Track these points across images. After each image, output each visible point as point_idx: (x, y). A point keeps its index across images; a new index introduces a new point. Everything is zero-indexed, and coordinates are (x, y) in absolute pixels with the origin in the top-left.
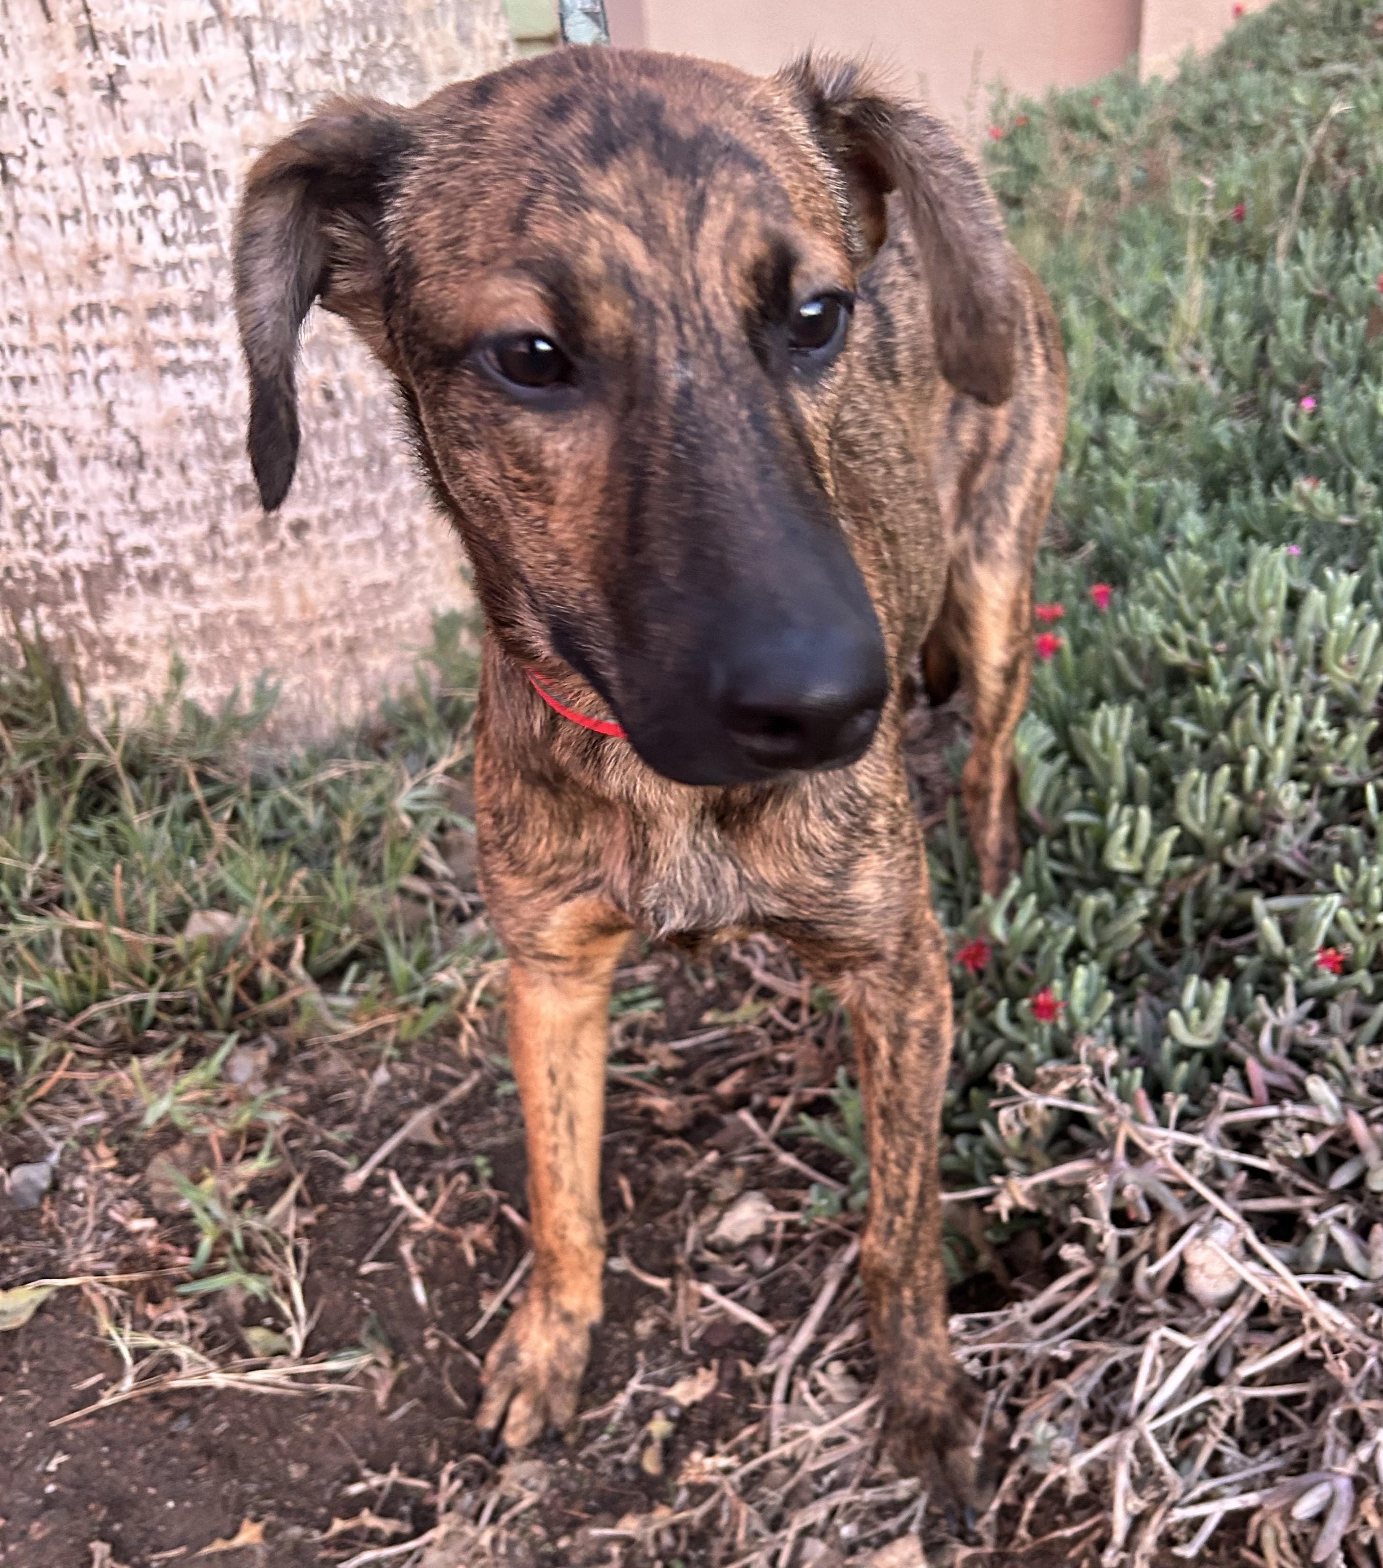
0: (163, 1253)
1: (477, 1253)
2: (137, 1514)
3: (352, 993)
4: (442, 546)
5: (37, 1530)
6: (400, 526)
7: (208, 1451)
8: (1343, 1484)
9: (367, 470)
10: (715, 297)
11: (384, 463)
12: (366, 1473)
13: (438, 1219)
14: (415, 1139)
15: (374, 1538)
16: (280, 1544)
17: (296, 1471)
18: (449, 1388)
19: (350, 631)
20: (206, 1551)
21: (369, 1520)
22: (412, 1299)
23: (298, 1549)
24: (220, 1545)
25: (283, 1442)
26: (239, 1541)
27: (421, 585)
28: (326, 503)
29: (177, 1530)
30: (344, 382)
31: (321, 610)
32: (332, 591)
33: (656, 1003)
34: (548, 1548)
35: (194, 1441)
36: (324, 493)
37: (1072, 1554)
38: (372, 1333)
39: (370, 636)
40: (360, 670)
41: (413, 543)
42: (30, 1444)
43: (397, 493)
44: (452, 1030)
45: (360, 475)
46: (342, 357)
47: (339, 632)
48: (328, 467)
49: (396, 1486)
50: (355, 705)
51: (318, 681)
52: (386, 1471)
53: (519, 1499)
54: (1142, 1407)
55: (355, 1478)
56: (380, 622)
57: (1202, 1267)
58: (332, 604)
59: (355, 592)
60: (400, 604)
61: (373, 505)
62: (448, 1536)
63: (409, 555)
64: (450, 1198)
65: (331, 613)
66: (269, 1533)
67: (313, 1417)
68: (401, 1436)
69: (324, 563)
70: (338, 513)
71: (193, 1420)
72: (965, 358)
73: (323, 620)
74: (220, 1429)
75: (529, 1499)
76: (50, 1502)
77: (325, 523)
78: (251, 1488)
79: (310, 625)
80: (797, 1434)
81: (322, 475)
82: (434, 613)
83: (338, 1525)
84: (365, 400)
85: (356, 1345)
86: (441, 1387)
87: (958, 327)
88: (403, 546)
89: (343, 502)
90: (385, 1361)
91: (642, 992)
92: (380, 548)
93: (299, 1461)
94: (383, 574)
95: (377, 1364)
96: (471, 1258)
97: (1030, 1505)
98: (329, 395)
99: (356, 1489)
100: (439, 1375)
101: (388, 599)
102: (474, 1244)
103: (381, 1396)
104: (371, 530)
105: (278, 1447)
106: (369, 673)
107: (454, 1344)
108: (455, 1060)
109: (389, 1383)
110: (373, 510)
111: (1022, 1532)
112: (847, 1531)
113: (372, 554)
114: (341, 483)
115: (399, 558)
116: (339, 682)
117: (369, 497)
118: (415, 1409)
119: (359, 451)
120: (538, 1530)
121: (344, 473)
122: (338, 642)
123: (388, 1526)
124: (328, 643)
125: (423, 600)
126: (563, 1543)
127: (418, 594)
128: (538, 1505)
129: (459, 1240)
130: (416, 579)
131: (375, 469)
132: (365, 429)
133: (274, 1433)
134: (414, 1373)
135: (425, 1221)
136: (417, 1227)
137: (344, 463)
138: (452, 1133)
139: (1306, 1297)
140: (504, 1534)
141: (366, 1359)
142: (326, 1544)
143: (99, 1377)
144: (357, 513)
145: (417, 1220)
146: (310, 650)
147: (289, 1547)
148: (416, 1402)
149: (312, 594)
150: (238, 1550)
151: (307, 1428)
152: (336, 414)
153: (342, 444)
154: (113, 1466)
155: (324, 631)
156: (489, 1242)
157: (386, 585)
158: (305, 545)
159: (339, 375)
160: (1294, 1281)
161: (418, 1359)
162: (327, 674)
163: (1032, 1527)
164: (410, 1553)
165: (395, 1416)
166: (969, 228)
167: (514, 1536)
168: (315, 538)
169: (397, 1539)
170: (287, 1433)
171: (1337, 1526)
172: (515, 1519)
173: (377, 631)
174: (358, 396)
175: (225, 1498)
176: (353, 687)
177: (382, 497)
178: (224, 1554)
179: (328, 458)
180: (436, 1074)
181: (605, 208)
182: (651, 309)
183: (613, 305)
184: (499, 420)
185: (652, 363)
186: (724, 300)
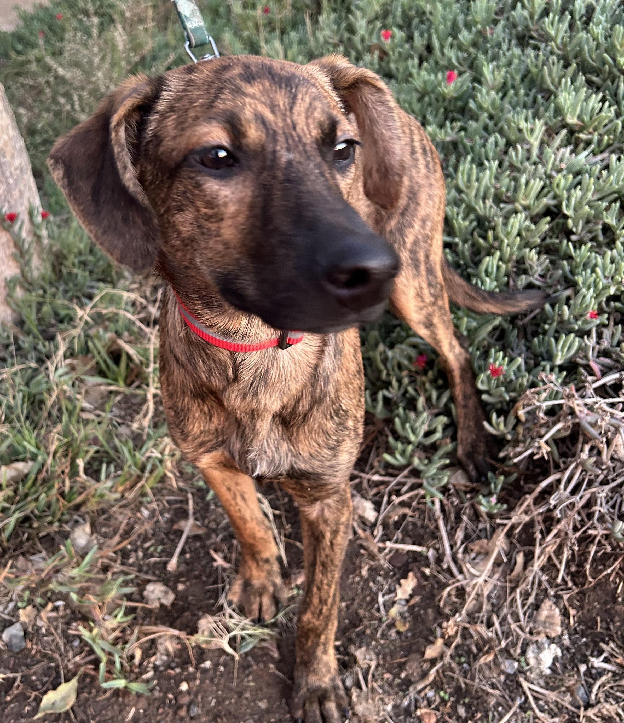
7: (216, 716)
10: (303, 130)
14: (191, 535)
17: (263, 705)
25: (247, 695)
34: (397, 681)
35: (206, 714)
37: (611, 579)
53: (370, 667)
67: (250, 678)
71: (197, 706)
72: (377, 189)
74: (213, 704)
75: (373, 664)
80: (475, 585)
87: (376, 176)
93: (261, 700)
97: (588, 567)
103: (275, 653)
105: (246, 699)
111: (590, 579)
120: (387, 676)
126: (403, 675)
128: (378, 666)
133: (240, 694)
140: (375, 685)
143: (133, 710)
151: (252, 684)
163: (592, 575)
166: (387, 134)
167: (380, 683)
170: (246, 690)
172: (373, 676)
180: (168, 502)
181: (253, 97)
182: (275, 132)
183: (256, 131)
184: (198, 185)
185: (274, 152)
186: (307, 132)
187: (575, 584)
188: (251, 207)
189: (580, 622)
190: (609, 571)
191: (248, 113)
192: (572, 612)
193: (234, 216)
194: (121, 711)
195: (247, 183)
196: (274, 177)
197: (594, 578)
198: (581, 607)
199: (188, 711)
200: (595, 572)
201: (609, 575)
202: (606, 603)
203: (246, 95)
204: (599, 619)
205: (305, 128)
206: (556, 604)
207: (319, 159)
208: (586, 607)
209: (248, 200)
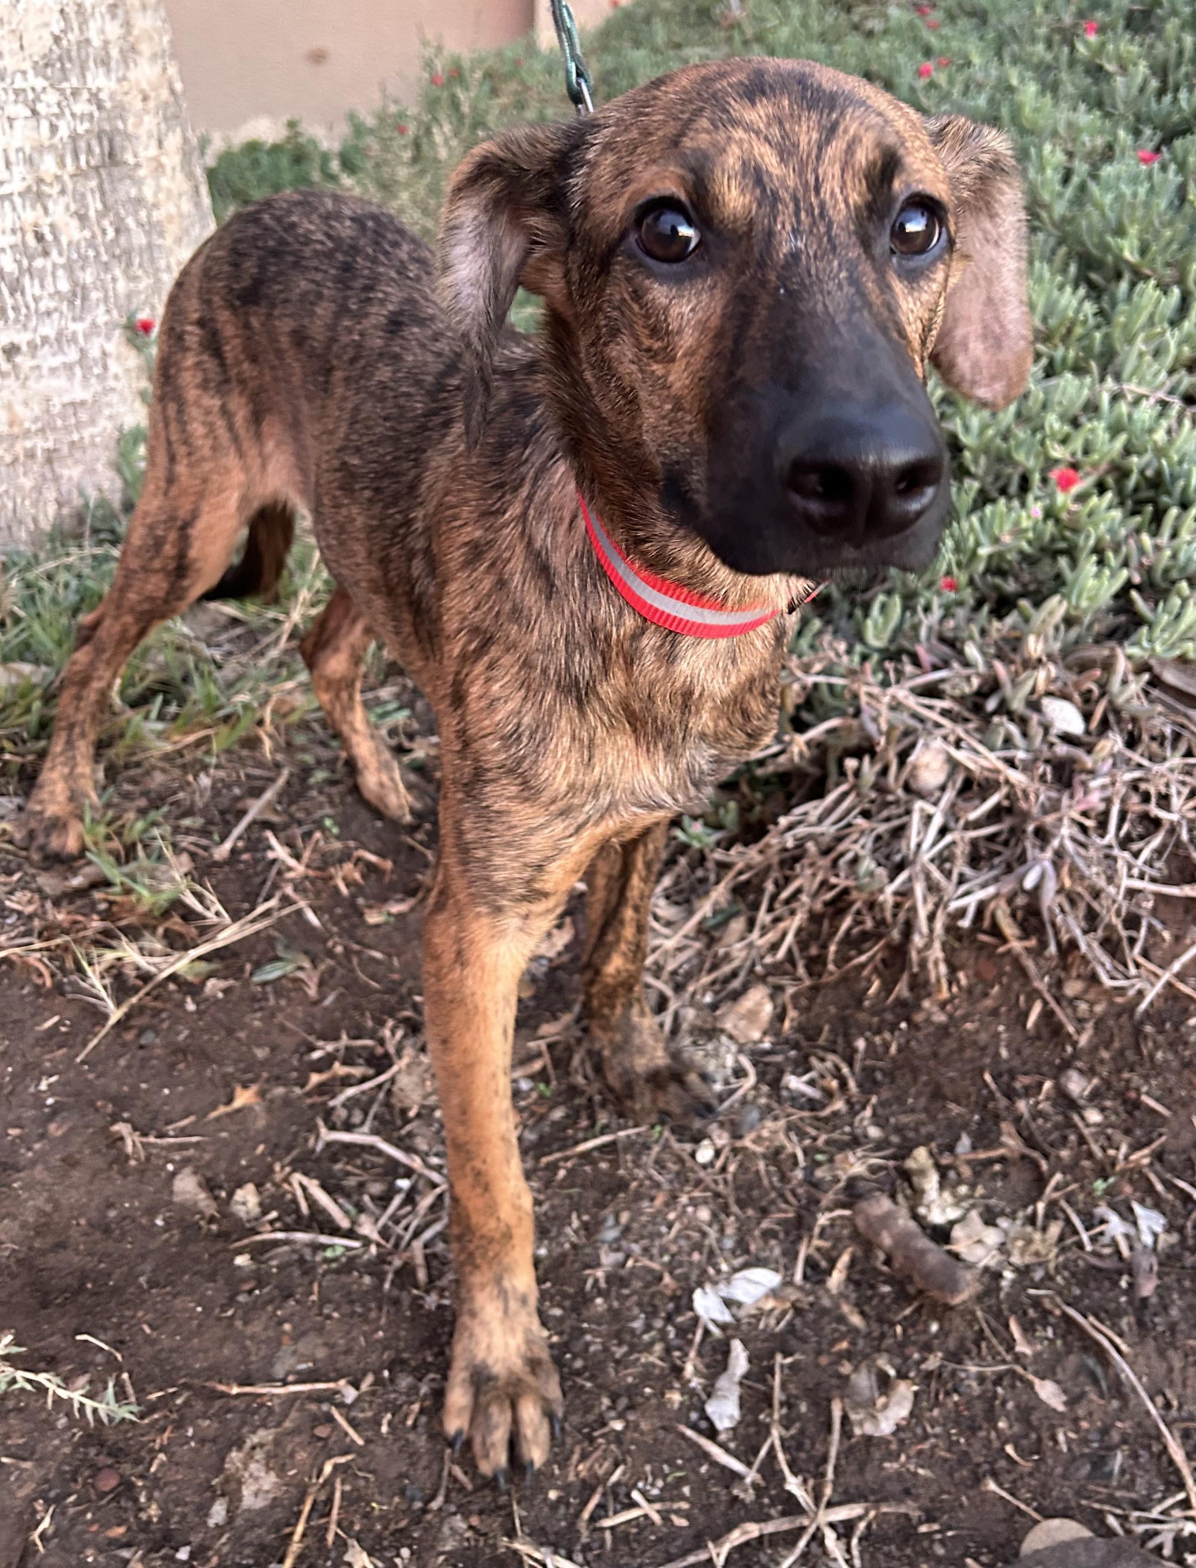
0: (75, 922)
1: (348, 885)
2: (140, 1103)
3: (161, 717)
4: (128, 371)
5: (55, 1129)
6: (95, 352)
7: (181, 1051)
8: (1048, 865)
9: (71, 303)
10: (832, 193)
11: (84, 299)
12: (320, 1043)
13: (308, 866)
14: (260, 818)
15: (346, 1082)
16: (272, 1101)
17: (261, 1053)
18: (363, 977)
19: (50, 445)
20: (213, 1115)
21: (340, 1069)
22: (307, 923)
23: (287, 1102)
24: (222, 1110)
25: (241, 1035)
26: (238, 1103)
27: (109, 405)
28: (35, 330)
29: (180, 1108)
30: (52, 226)
31: (27, 425)
32: (37, 410)
33: (406, 713)
35: (165, 1047)
36: (33, 322)
37: (864, 973)
38: (287, 947)
39: (65, 450)
40: (57, 479)
41: (105, 367)
42: (13, 1075)
43: (94, 324)
44: (252, 743)
45: (64, 307)
46: (50, 205)
47: (40, 444)
48: (36, 300)
49: (348, 1048)
50: (52, 509)
51: (19, 488)
52: (337, 1038)
54: (919, 845)
55: (313, 1049)
56: (75, 437)
57: (927, 766)
58: (36, 420)
59: (56, 410)
60: (93, 422)
61: (74, 333)
62: (409, 1066)
63: (101, 378)
64: (314, 851)
65: (34, 428)
66: (262, 1094)
67: (259, 1015)
68: (338, 1014)
69: (31, 383)
70: (45, 340)
71: (157, 1034)
73: (27, 434)
74: (181, 1037)
76: (56, 1110)
77: (33, 347)
78: (230, 1070)
79: (14, 438)
81: (32, 306)
82: (120, 429)
83: (315, 1078)
84: (70, 244)
85: (277, 959)
86: (356, 979)
88: (97, 370)
89: (48, 329)
90: (307, 964)
91: (391, 706)
92: (78, 371)
93: (260, 1046)
94: (79, 394)
95: (301, 968)
96: (344, 890)
97: (833, 948)
98: (40, 237)
99: (316, 1055)
100: (352, 971)
101: (84, 416)
102: (344, 879)
103: (312, 992)
104: (73, 355)
105: (238, 1040)
106: (64, 481)
107: (356, 947)
108: (260, 765)
109: (316, 980)
110: (74, 339)
111: (831, 967)
112: (708, 998)
113: (71, 378)
114: (48, 314)
115: (93, 380)
116: (38, 489)
117: (72, 326)
118: (341, 995)
119: (64, 286)
121: (52, 304)
122: (39, 453)
123: (357, 1072)
124: (31, 455)
125: (110, 417)
127: (107, 412)
129: (331, 878)
130: (105, 399)
131: (78, 302)
132: (69, 268)
133: (230, 1032)
134: (331, 971)
135: (299, 869)
136: (290, 875)
137: (51, 296)
138: (285, 811)
139: (1001, 765)
141: (290, 968)
142: (309, 1094)
143: (56, 1019)
144: (61, 339)
145: (290, 869)
146: (15, 460)
147: (279, 1102)
148: (341, 990)
149: (19, 409)
150: (238, 1111)
151: (257, 1023)
152: (46, 253)
153: (49, 279)
154: (98, 1077)
155: (28, 444)
156: (357, 876)
157: (83, 403)
158: (15, 367)
159: (48, 220)
160: (992, 756)
161: (330, 962)
162: (27, 483)
163: (836, 963)
164: (380, 1086)
165: (329, 1001)
168: (23, 361)
169: (364, 1079)
171: (1050, 886)
173: (73, 444)
174: (64, 240)
175: (211, 1080)
176: (50, 494)
177: (80, 328)
178: (228, 1115)
179: (37, 291)
180: (248, 776)
181: (749, 128)
182: (775, 198)
183: (742, 192)
184: (638, 295)
185: (770, 234)
186: (840, 198)
187: (811, 974)
188: (719, 335)
189: (799, 1028)
190: (863, 958)
191: (732, 159)
192: (792, 1013)
193: (691, 353)
194: (33, 1016)
195: (717, 292)
196: (763, 284)
197: (838, 967)
198: (807, 1009)
199: (139, 1035)
200: (842, 959)
201: (863, 966)
202: (846, 1007)
203: (736, 123)
204: (827, 1028)
205: (837, 190)
206: (772, 997)
207: (855, 252)
208: (816, 1009)
209: (714, 322)
